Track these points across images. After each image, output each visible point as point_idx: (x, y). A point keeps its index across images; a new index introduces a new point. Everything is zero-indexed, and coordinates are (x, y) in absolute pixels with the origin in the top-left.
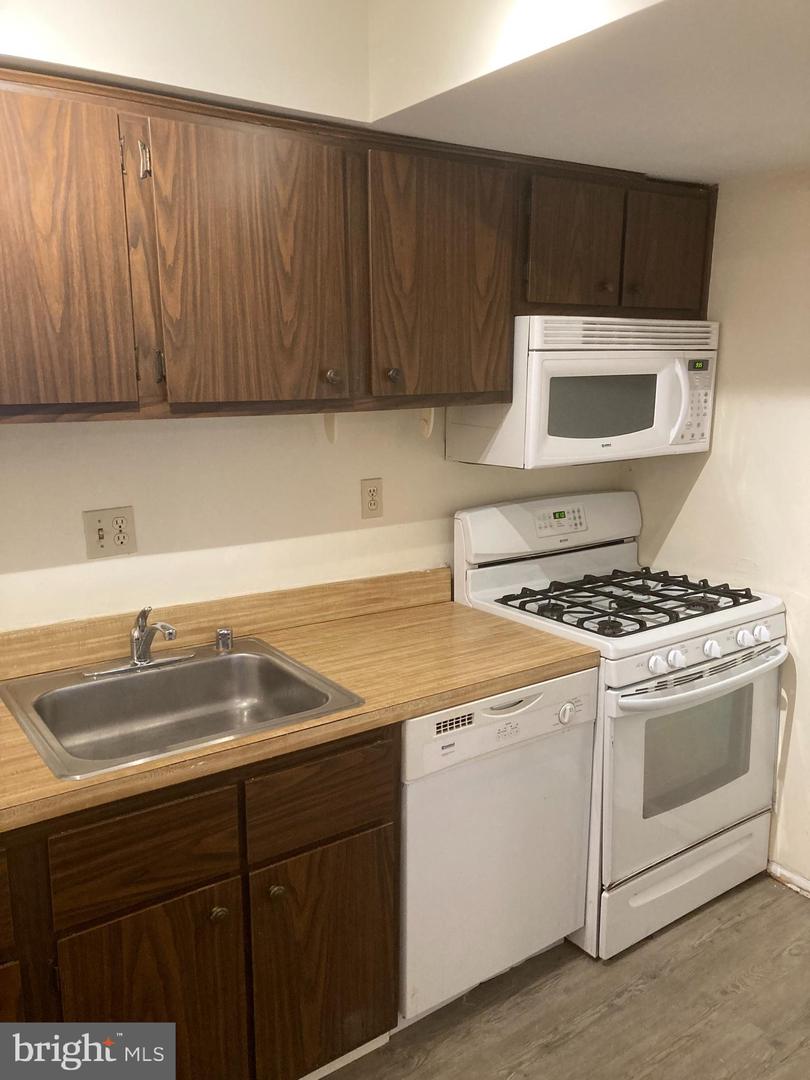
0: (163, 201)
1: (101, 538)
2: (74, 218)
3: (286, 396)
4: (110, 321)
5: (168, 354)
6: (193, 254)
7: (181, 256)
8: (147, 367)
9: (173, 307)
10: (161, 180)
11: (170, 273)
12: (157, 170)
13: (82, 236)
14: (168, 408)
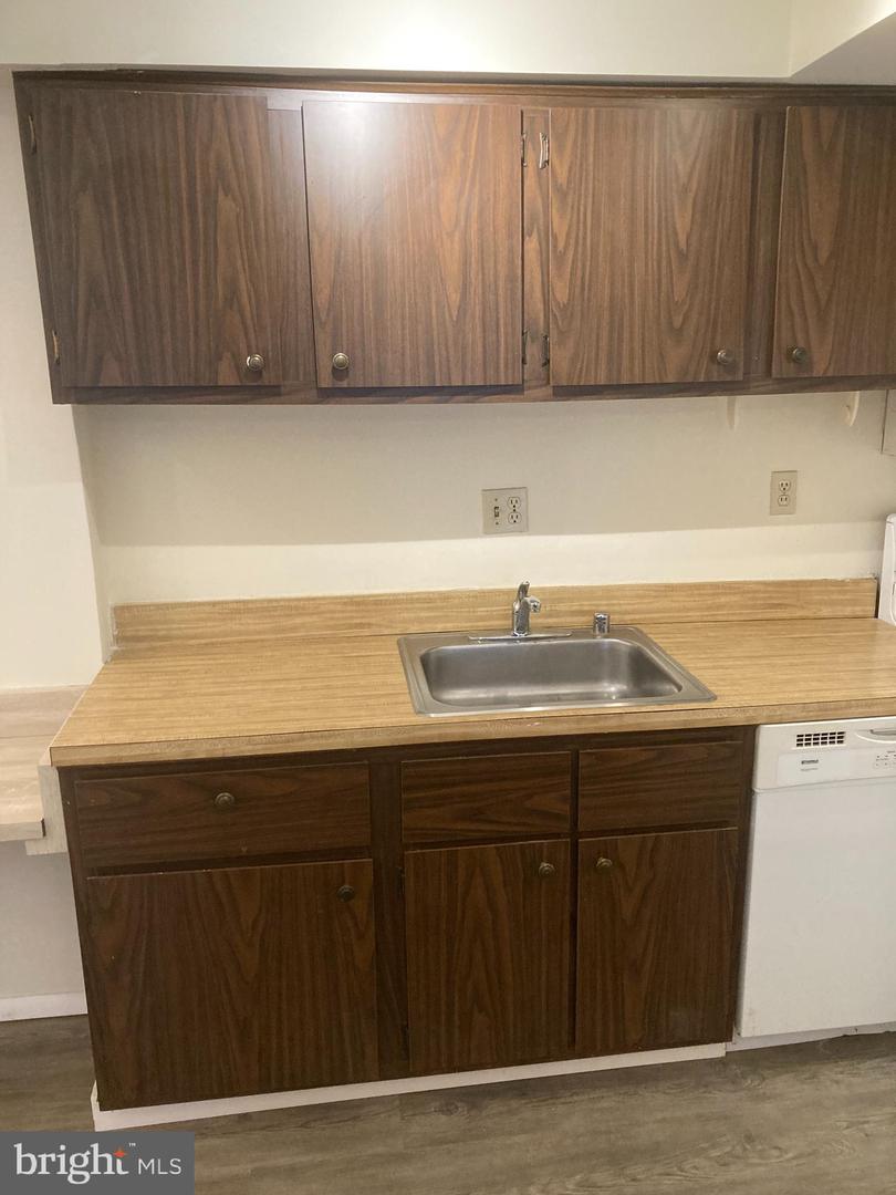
0: (558, 189)
1: (497, 515)
3: (671, 379)
5: (553, 339)
6: (585, 239)
7: (572, 241)
8: (534, 351)
9: (561, 292)
10: (558, 170)
12: (555, 161)
14: (551, 391)
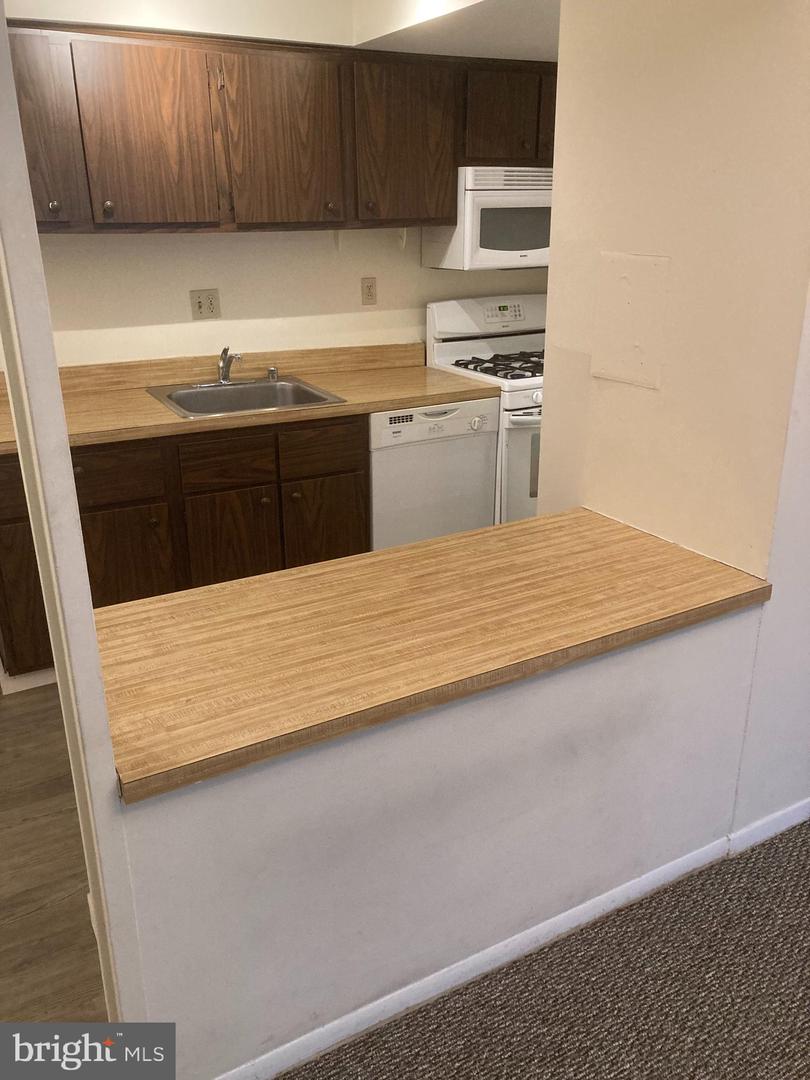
0: (232, 104)
1: (200, 307)
2: (183, 116)
3: (304, 219)
4: (204, 176)
5: (235, 193)
6: (249, 134)
7: (242, 136)
8: (224, 202)
9: (237, 167)
10: (230, 92)
11: (236, 145)
12: (228, 85)
13: (188, 127)
14: (235, 226)
